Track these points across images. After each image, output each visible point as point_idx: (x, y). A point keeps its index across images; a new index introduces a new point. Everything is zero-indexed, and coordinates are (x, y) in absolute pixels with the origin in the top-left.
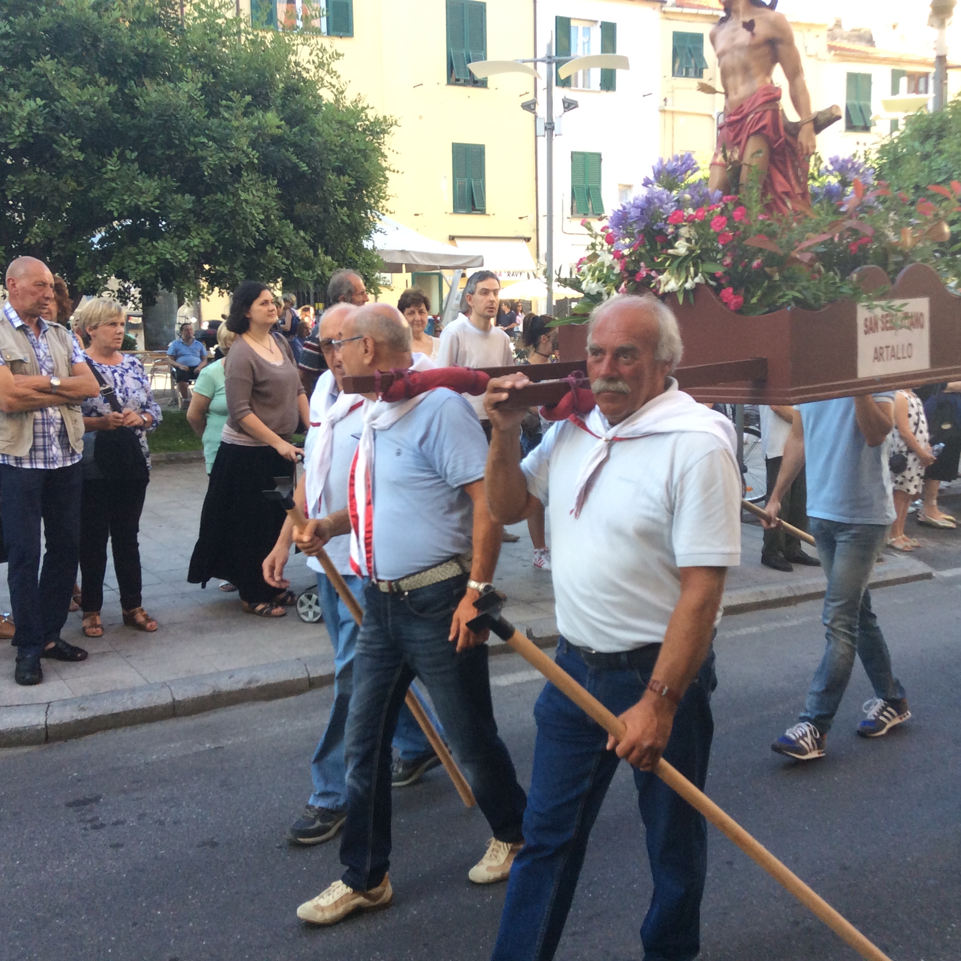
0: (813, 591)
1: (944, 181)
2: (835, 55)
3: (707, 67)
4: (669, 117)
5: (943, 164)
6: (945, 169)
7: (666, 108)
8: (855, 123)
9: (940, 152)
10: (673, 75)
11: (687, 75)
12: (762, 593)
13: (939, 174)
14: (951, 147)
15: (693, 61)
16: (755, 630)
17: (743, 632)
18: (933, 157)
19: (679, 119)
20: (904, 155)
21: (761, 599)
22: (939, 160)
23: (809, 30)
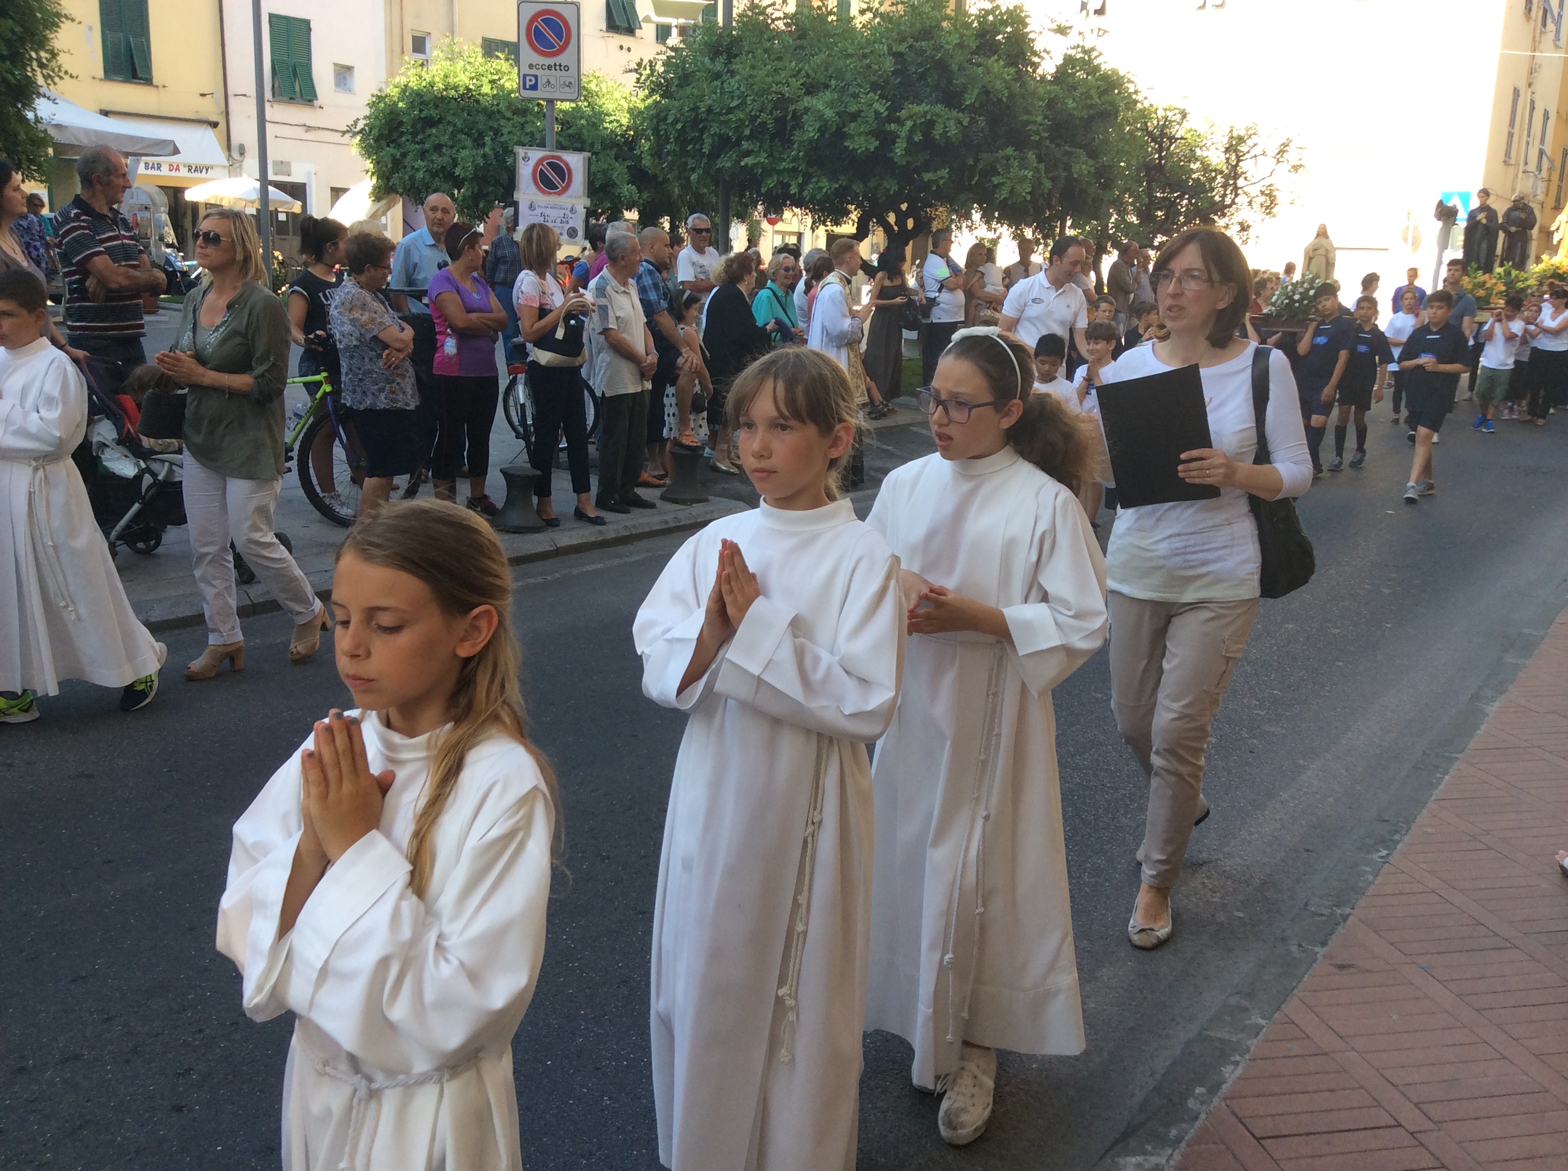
0: (648, 530)
1: (737, 107)
5: (737, 85)
6: (737, 92)
8: (618, 23)
9: (732, 73)
12: (600, 532)
13: (733, 98)
14: (744, 69)
16: (599, 566)
17: (589, 568)
18: (724, 77)
20: (693, 72)
21: (601, 538)
22: (733, 81)
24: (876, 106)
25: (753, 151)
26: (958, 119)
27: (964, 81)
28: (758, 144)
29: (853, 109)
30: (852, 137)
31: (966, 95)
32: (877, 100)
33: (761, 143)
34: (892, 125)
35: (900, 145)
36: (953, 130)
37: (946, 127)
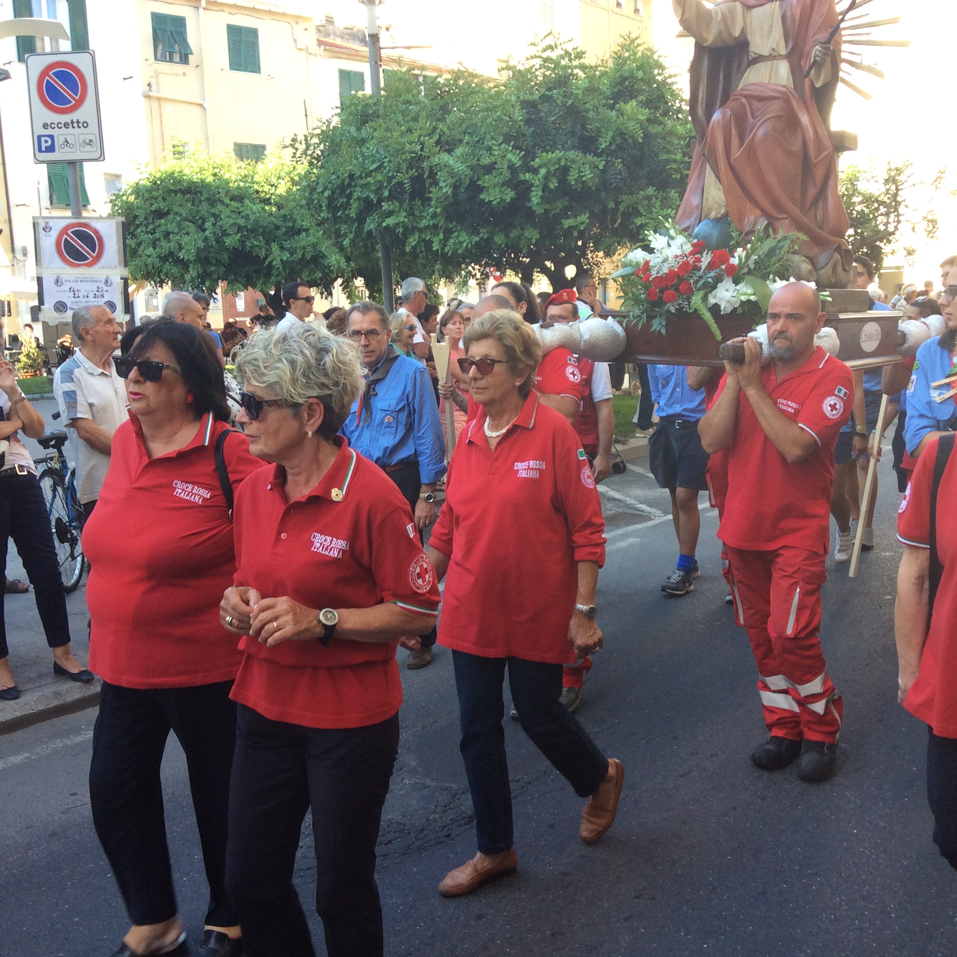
2: (325, 50)
3: (192, 54)
4: (155, 104)
7: (151, 94)
10: (156, 59)
11: (171, 60)
14: (379, 132)
15: (176, 47)
19: (168, 107)
20: (341, 141)
23: (297, 23)
24: (510, 156)
25: (394, 211)
26: (594, 164)
27: (598, 126)
28: (398, 204)
29: (486, 161)
30: (487, 189)
31: (600, 139)
32: (511, 151)
33: (401, 202)
34: (527, 174)
35: (535, 193)
36: (588, 175)
37: (582, 172)
